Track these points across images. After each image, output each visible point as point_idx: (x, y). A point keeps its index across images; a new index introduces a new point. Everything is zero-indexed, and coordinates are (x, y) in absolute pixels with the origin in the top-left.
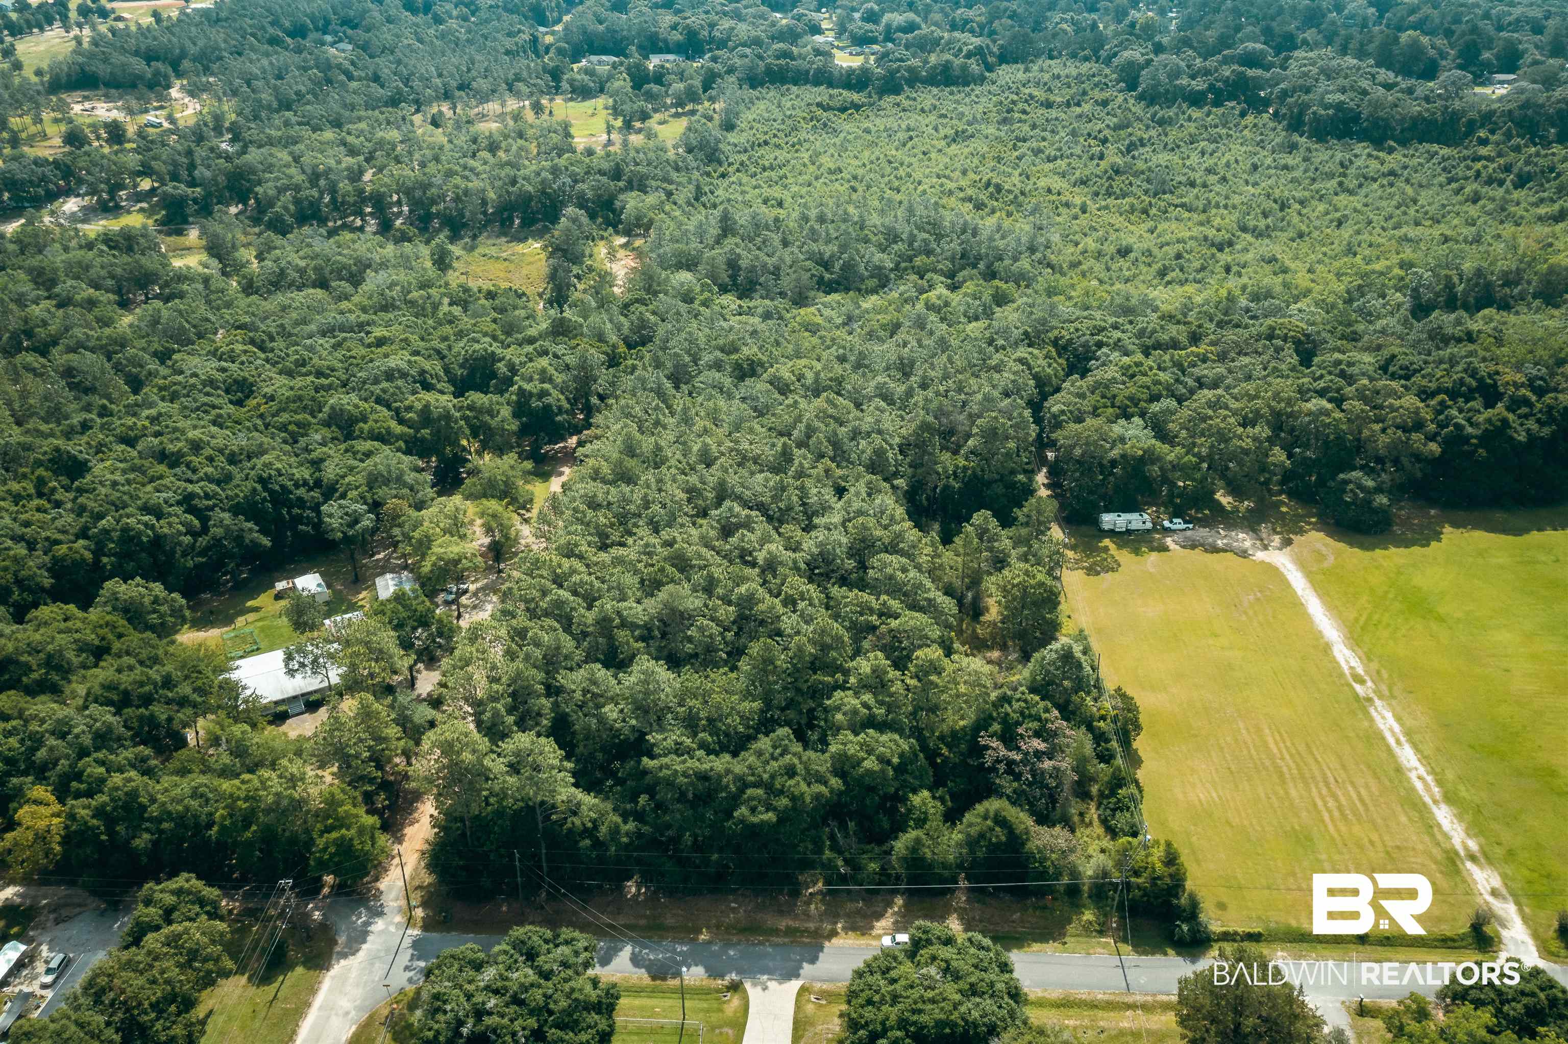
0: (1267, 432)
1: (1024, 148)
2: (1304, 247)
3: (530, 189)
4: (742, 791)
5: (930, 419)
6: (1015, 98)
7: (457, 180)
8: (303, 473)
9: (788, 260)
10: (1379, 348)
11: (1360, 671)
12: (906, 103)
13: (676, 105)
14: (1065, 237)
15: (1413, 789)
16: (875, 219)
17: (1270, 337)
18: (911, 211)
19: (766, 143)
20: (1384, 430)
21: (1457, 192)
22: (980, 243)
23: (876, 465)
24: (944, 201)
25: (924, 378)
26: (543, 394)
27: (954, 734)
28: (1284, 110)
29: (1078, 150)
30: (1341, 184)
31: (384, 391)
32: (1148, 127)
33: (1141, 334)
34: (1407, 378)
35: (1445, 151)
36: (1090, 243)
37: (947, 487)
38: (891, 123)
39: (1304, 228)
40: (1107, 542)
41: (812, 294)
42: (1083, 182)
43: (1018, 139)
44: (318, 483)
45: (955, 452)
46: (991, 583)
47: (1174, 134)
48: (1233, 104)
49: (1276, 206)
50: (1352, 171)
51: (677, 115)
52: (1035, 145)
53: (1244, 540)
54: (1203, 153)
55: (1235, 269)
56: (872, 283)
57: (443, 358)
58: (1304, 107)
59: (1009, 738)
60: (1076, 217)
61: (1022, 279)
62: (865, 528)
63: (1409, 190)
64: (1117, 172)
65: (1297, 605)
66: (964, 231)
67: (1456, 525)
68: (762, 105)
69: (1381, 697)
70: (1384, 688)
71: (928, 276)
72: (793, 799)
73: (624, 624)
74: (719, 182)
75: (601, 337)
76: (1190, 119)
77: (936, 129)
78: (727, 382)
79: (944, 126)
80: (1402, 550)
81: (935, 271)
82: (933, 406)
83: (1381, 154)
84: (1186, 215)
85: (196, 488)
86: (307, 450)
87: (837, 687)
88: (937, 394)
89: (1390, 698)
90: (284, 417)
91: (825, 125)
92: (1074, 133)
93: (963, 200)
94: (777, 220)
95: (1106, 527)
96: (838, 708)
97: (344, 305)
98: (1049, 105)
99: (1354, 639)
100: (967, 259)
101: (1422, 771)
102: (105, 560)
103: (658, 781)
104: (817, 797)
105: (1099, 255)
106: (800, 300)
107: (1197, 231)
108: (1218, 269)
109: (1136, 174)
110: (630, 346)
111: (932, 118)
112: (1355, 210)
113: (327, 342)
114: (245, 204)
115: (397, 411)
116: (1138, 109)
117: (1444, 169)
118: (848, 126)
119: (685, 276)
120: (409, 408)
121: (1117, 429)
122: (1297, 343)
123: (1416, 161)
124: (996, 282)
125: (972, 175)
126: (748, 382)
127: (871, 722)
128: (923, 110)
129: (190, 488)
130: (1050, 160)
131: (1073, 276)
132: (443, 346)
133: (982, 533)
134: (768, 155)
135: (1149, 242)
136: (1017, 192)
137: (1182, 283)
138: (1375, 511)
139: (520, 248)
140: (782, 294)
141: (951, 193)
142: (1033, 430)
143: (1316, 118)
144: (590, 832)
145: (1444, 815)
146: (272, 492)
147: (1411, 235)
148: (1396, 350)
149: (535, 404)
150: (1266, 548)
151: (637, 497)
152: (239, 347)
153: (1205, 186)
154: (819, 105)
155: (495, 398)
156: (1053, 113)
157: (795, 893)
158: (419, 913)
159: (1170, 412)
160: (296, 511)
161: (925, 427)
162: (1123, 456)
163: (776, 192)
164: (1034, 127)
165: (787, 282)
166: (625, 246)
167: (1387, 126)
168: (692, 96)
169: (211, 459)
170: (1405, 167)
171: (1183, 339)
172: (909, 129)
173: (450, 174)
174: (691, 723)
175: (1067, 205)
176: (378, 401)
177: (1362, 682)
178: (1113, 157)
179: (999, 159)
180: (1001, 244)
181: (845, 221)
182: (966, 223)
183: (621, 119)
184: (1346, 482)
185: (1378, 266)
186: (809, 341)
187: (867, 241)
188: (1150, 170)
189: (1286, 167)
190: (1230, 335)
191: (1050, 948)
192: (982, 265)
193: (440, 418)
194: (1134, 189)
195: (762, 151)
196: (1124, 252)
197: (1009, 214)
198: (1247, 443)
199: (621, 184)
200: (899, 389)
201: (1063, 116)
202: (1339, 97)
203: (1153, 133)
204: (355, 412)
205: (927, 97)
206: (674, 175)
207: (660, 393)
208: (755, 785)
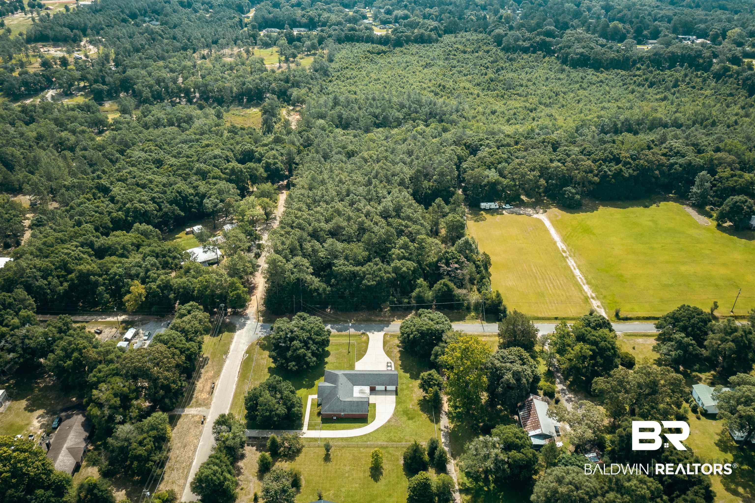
0: (538, 174)
1: (454, 70)
2: (564, 110)
3: (251, 86)
4: (365, 276)
5: (420, 168)
6: (451, 49)
7: (220, 83)
8: (192, 191)
9: (362, 115)
10: (582, 145)
11: (565, 249)
12: (405, 51)
13: (307, 51)
14: (470, 106)
15: (577, 281)
16: (395, 99)
17: (543, 142)
18: (409, 96)
19: (347, 68)
20: (579, 173)
21: (626, 89)
22: (437, 108)
23: (402, 183)
24: (422, 92)
25: (417, 156)
26: (275, 163)
27: (430, 263)
28: (560, 56)
29: (476, 71)
30: (581, 86)
31: (216, 162)
32: (505, 62)
33: (497, 141)
34: (589, 155)
35: (623, 73)
36: (480, 109)
37: (426, 193)
38: (399, 59)
39: (564, 103)
40: (482, 212)
41: (371, 128)
42: (478, 85)
43: (452, 67)
44: (197, 194)
45: (429, 181)
46: (442, 220)
47: (515, 65)
48: (539, 52)
49: (554, 95)
50: (585, 81)
51: (307, 55)
52: (459, 69)
53: (530, 211)
54: (527, 73)
55: (536, 119)
56: (395, 124)
57: (233, 151)
58: (568, 54)
59: (448, 264)
60: (475, 99)
61: (453, 122)
62: (399, 202)
63: (607, 88)
64: (492, 81)
65: (547, 231)
66: (430, 104)
67: (604, 206)
68: (344, 52)
69: (571, 256)
70: (572, 254)
71: (417, 121)
72: (381, 277)
73: (321, 230)
74: (329, 84)
75: (293, 143)
76: (523, 59)
77: (418, 62)
78: (344, 159)
79: (422, 61)
80: (584, 214)
81: (419, 119)
82: (421, 165)
83: (598, 74)
84: (519, 98)
85: (155, 195)
86: (190, 183)
87: (392, 247)
88: (422, 161)
89: (573, 256)
90: (180, 172)
91: (372, 60)
92: (475, 64)
93: (430, 92)
94: (356, 99)
95: (482, 207)
96: (393, 254)
97: (187, 132)
98: (465, 52)
99: (565, 240)
100: (432, 115)
101: (581, 276)
102: (129, 218)
103: (338, 274)
104: (388, 278)
105: (484, 113)
106: (367, 131)
107: (522, 104)
108: (530, 119)
109: (499, 82)
110: (305, 147)
111: (416, 57)
112: (585, 96)
113: (185, 146)
114: (127, 93)
115: (221, 169)
116: (501, 54)
117: (622, 80)
118: (381, 61)
119: (321, 121)
120: (226, 169)
121: (487, 172)
122: (553, 144)
123: (611, 76)
124: (443, 124)
125: (433, 82)
126: (352, 158)
127: (404, 258)
128: (412, 54)
129: (153, 195)
130: (465, 75)
131: (473, 122)
132: (232, 147)
133: (439, 206)
134: (349, 73)
135: (504, 108)
136: (451, 88)
137: (515, 124)
138: (576, 201)
139: (248, 111)
140: (360, 128)
141: (425, 89)
142: (456, 173)
143: (572, 58)
144: (317, 290)
145: (586, 288)
146: (182, 196)
147: (606, 106)
148: (586, 146)
149: (273, 167)
150: (537, 213)
151: (319, 193)
152: (153, 148)
153: (527, 86)
154: (368, 51)
155: (258, 165)
156: (467, 56)
157: (381, 310)
158: (261, 319)
159: (505, 168)
160: (190, 204)
161: (418, 171)
162: (488, 182)
163: (353, 88)
164: (458, 61)
165: (362, 124)
166: (293, 110)
167: (601, 62)
168: (313, 47)
169: (157, 186)
170: (607, 79)
171: (512, 143)
172: (407, 62)
173: (216, 80)
174: (347, 258)
175: (471, 94)
176: (214, 166)
177: (565, 252)
178: (491, 75)
179: (444, 75)
180: (445, 109)
181: (383, 100)
182: (431, 101)
183: (284, 57)
184: (565, 191)
185: (589, 118)
186: (372, 145)
187: (392, 108)
188: (505, 80)
189: (559, 79)
190: (529, 141)
191: (461, 323)
192: (437, 117)
193: (239, 171)
194: (498, 87)
195: (346, 71)
196: (493, 112)
197: (448, 98)
198: (531, 177)
199: (289, 85)
200: (409, 160)
201: (471, 57)
202: (581, 50)
203: (507, 64)
204: (206, 170)
205: (414, 48)
206: (311, 81)
207: (320, 161)
208: (369, 274)
